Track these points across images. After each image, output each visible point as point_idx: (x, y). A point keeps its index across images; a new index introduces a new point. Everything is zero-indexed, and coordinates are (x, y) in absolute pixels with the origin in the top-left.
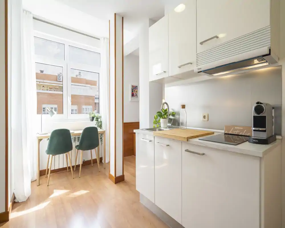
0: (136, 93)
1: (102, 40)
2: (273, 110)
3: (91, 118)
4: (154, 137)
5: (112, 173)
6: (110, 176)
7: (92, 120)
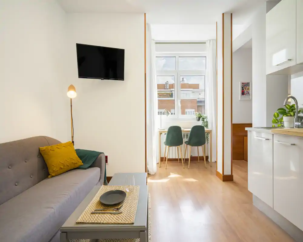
0: (248, 91)
3: (198, 118)
4: (273, 134)
5: (220, 170)
6: (218, 174)
7: (199, 120)
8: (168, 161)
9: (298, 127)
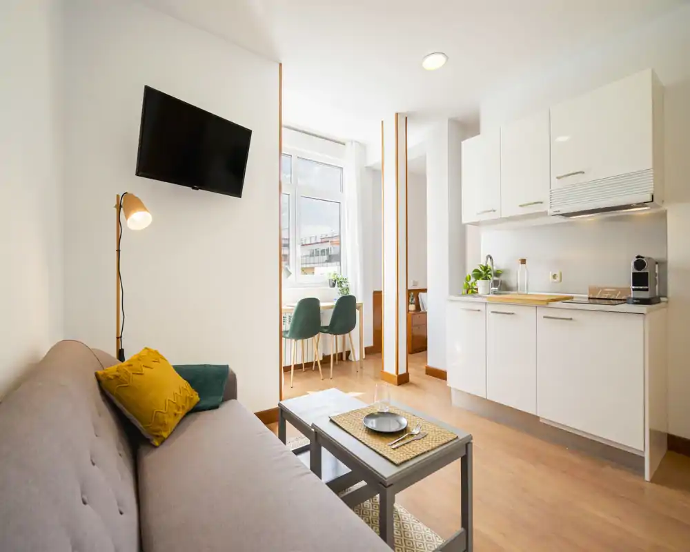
1: (348, 144)
2: (657, 266)
3: (332, 282)
4: (486, 303)
7: (334, 285)
8: (305, 367)
9: (495, 293)
